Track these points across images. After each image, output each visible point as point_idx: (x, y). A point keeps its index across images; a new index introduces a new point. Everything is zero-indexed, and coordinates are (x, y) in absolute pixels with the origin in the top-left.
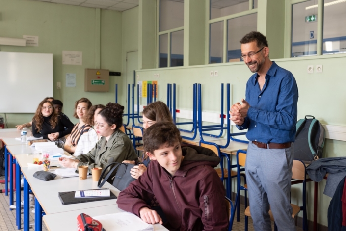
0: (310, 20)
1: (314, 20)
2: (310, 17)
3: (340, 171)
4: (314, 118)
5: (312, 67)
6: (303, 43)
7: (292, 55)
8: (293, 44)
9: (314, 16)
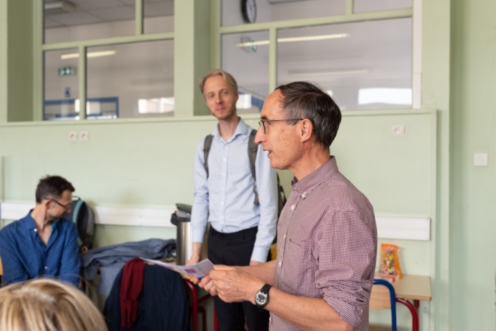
0: (65, 74)
1: (70, 74)
2: (65, 69)
3: (115, 262)
4: (80, 199)
5: (75, 133)
6: (59, 102)
7: (45, 117)
8: (46, 103)
9: (70, 68)
